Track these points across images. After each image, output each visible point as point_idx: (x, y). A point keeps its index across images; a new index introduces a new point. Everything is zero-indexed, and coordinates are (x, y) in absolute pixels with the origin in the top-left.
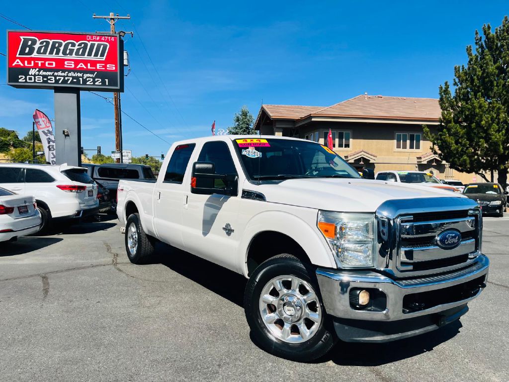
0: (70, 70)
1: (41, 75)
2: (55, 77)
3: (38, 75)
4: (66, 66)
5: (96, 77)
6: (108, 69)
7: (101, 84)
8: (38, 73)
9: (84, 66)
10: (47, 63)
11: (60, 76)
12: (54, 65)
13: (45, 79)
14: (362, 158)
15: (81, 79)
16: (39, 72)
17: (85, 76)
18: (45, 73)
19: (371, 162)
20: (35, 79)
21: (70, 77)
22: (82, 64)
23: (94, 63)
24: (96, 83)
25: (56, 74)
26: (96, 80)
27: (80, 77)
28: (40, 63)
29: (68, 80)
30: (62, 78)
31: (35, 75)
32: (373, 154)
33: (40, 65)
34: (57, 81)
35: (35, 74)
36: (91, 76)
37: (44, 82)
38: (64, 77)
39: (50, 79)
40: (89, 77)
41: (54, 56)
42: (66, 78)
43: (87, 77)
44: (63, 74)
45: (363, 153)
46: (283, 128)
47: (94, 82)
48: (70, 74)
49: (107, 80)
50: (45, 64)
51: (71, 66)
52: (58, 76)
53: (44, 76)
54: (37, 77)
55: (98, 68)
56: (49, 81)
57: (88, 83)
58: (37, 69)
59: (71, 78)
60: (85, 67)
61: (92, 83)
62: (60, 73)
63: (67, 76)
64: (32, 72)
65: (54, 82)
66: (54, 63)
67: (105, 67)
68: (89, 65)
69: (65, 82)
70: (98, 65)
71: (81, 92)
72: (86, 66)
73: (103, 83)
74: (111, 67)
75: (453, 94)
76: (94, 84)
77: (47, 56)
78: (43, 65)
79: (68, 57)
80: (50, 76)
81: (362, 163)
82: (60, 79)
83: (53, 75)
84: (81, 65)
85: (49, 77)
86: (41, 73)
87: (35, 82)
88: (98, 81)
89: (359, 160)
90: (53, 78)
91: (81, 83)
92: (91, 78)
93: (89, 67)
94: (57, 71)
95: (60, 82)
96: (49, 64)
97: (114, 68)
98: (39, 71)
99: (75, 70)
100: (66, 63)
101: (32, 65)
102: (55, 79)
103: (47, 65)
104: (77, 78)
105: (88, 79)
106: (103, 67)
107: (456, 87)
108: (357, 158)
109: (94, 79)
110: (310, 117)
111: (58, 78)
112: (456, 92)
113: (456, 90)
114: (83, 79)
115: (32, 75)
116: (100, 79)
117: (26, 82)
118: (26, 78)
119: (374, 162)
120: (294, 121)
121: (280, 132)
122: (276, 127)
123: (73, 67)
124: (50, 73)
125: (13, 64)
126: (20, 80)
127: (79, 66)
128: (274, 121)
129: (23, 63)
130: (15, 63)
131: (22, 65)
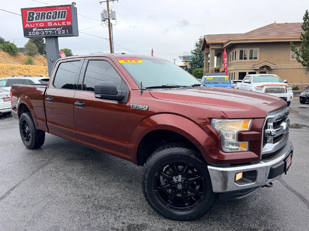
0: (50, 27)
3: (37, 31)
4: (48, 25)
5: (63, 29)
7: (65, 33)
10: (40, 24)
12: (43, 26)
13: (40, 33)
14: (265, 65)
15: (55, 31)
17: (58, 29)
19: (271, 68)
20: (36, 33)
21: (51, 30)
22: (55, 23)
23: (61, 22)
24: (63, 33)
25: (44, 30)
26: (62, 31)
27: (55, 30)
28: (37, 24)
29: (50, 32)
30: (47, 31)
32: (274, 63)
33: (37, 26)
34: (45, 33)
37: (40, 34)
38: (48, 31)
40: (59, 30)
41: (43, 20)
42: (49, 32)
43: (58, 30)
44: (48, 29)
45: (266, 63)
46: (215, 49)
47: (62, 32)
49: (67, 30)
50: (39, 25)
51: (51, 24)
53: (40, 31)
54: (36, 32)
55: (63, 24)
56: (42, 34)
57: (59, 33)
61: (61, 33)
62: (46, 29)
63: (50, 30)
64: (34, 30)
65: (44, 34)
66: (43, 24)
67: (66, 23)
68: (59, 23)
69: (49, 33)
70: (63, 23)
71: (58, 38)
72: (58, 24)
73: (66, 32)
74: (69, 23)
76: (62, 34)
77: (40, 20)
78: (38, 25)
79: (49, 20)
80: (42, 31)
81: (265, 69)
82: (46, 32)
87: (36, 35)
88: (63, 31)
89: (263, 67)
91: (56, 33)
93: (59, 25)
95: (47, 34)
96: (41, 25)
97: (70, 24)
98: (37, 29)
99: (53, 27)
100: (48, 23)
101: (34, 26)
102: (44, 32)
103: (40, 26)
104: (54, 31)
105: (59, 31)
106: (65, 23)
108: (261, 66)
110: (229, 41)
114: (56, 31)
115: (34, 31)
116: (64, 31)
117: (32, 35)
118: (32, 33)
119: (274, 68)
120: (222, 44)
121: (214, 51)
122: (211, 49)
123: (52, 25)
124: (42, 30)
125: (26, 27)
126: (29, 35)
127: (54, 24)
128: (210, 45)
129: (30, 25)
130: (26, 26)
131: (29, 26)
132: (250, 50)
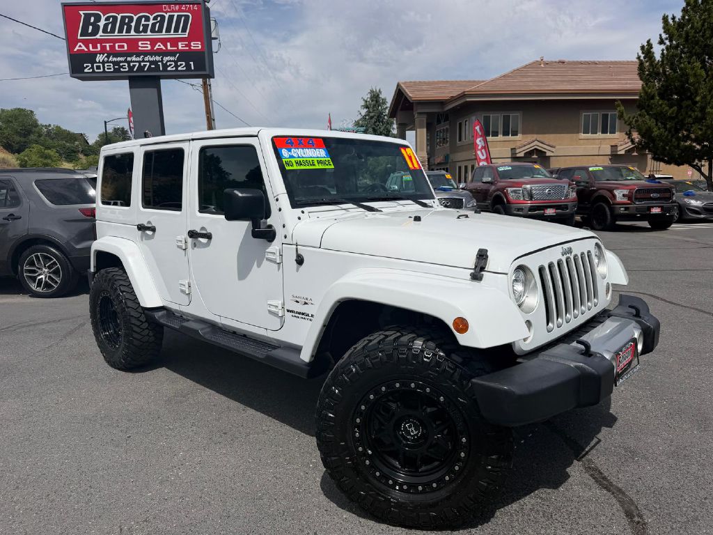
0: (146, 53)
1: (111, 62)
2: (128, 63)
3: (108, 62)
4: (140, 48)
5: (179, 59)
6: (192, 48)
7: (185, 69)
8: (106, 59)
9: (162, 47)
10: (117, 45)
11: (134, 62)
12: (126, 48)
13: (116, 67)
14: (535, 149)
16: (109, 59)
17: (166, 59)
18: (115, 59)
19: (547, 155)
20: (104, 67)
21: (147, 62)
22: (160, 44)
23: (174, 42)
24: (179, 69)
25: (129, 59)
26: (179, 63)
27: (159, 61)
28: (108, 45)
29: (145, 65)
30: (137, 64)
31: (103, 63)
32: (551, 144)
33: (108, 49)
34: (131, 69)
35: (103, 60)
36: (172, 58)
37: (116, 70)
38: (139, 62)
39: (122, 67)
40: (170, 61)
41: (124, 35)
42: (142, 64)
43: (168, 61)
44: (138, 59)
45: (536, 143)
46: (427, 113)
47: (177, 66)
48: (146, 59)
49: (192, 63)
50: (114, 46)
51: (147, 47)
52: (132, 61)
53: (115, 63)
54: (106, 65)
55: (180, 48)
56: (122, 69)
57: (169, 69)
58: (106, 55)
59: (148, 64)
60: (164, 49)
61: (174, 69)
62: (134, 58)
63: (143, 61)
64: (100, 58)
65: (127, 69)
66: (126, 45)
67: (189, 45)
68: (168, 44)
69: (141, 68)
70: (179, 43)
71: (162, 81)
72: (166, 46)
73: (188, 66)
74: (196, 46)
75: (658, 57)
76: (177, 70)
77: (116, 35)
78: (112, 47)
79: (142, 36)
80: (122, 62)
81: (535, 156)
82: (134, 66)
83: (126, 61)
84: (159, 46)
85: (121, 64)
86: (110, 59)
87: (104, 71)
88: (181, 65)
89: (531, 153)
90: (126, 64)
91: (161, 69)
92: (172, 61)
93: (169, 48)
94: (131, 56)
95: (135, 70)
96: (123, 47)
97: (200, 48)
98: (108, 57)
99: (151, 53)
100: (140, 43)
101: (99, 49)
102: (129, 66)
103: (117, 48)
104: (155, 63)
105: (168, 64)
106: (186, 46)
107: (663, 47)
108: (528, 150)
109: (176, 62)
110: (463, 95)
111: (132, 64)
112: (663, 54)
113: (663, 50)
114: (162, 63)
115: (99, 62)
116: (184, 63)
117: (93, 71)
118: (92, 67)
119: (552, 154)
120: (442, 103)
121: (424, 119)
122: (418, 113)
123: (149, 48)
124: (122, 59)
125: (75, 50)
126: (86, 70)
127: (157, 47)
128: (414, 105)
129: (88, 47)
130: (77, 48)
131: (86, 50)
132: (504, 116)
